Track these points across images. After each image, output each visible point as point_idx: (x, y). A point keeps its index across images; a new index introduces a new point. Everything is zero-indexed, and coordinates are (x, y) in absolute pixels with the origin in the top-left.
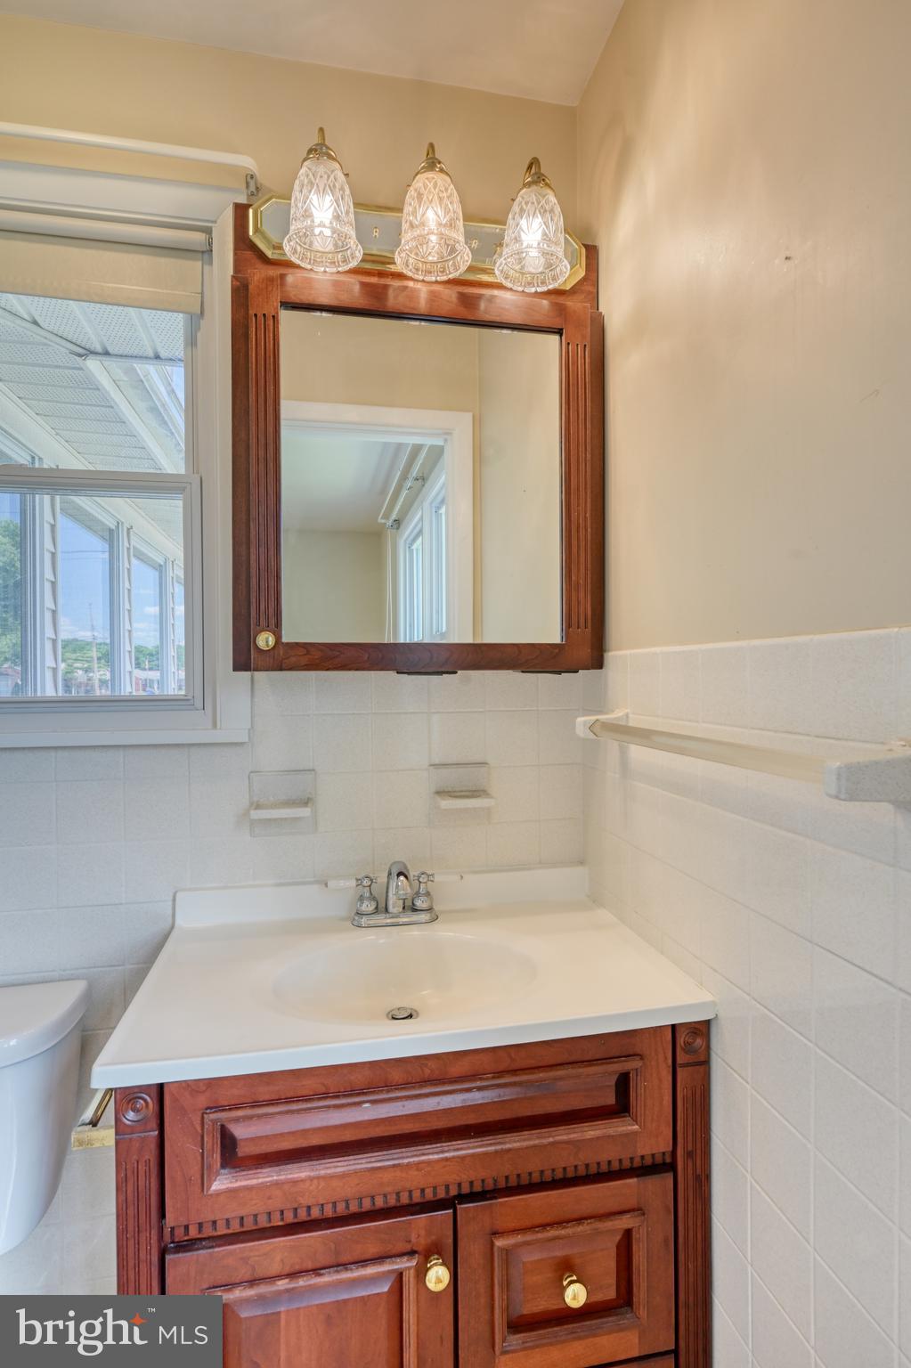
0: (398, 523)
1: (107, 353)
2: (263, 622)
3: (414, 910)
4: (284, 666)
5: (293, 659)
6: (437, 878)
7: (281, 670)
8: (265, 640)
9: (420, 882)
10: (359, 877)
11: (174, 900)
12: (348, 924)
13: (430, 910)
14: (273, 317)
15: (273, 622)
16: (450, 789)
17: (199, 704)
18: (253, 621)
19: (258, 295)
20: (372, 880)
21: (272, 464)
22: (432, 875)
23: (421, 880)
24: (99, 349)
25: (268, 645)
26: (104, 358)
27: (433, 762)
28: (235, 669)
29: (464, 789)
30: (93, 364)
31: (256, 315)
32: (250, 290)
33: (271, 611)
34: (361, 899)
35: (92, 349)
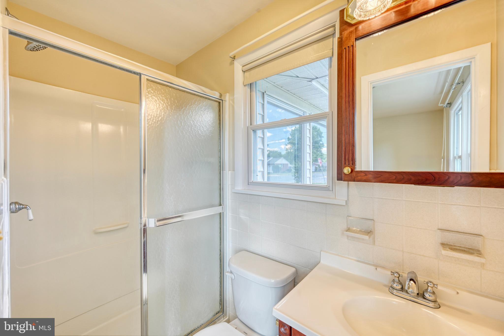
0: (450, 104)
1: (317, 78)
2: (347, 163)
3: (424, 297)
4: (355, 180)
5: (359, 178)
6: (439, 287)
7: (354, 181)
8: (347, 170)
9: (428, 286)
10: (393, 271)
11: (320, 253)
12: (387, 289)
13: (435, 301)
14: (352, 46)
15: (351, 163)
16: (453, 244)
17: (331, 189)
18: (343, 163)
19: (346, 40)
20: (399, 275)
21: (351, 103)
22: (437, 285)
23: (429, 284)
24: (315, 78)
25: (348, 172)
26: (317, 80)
27: (440, 228)
28: (338, 180)
29: (462, 246)
30: (314, 83)
31: (345, 48)
32: (343, 40)
33: (350, 159)
34: (394, 281)
35: (313, 78)
